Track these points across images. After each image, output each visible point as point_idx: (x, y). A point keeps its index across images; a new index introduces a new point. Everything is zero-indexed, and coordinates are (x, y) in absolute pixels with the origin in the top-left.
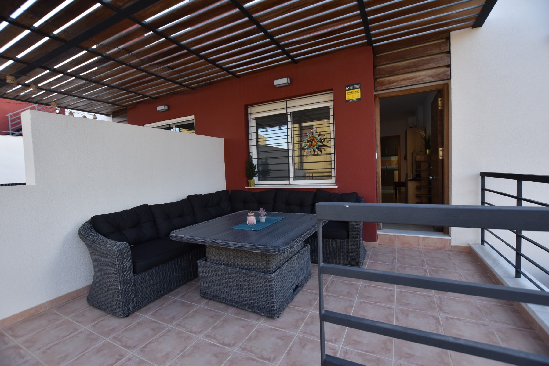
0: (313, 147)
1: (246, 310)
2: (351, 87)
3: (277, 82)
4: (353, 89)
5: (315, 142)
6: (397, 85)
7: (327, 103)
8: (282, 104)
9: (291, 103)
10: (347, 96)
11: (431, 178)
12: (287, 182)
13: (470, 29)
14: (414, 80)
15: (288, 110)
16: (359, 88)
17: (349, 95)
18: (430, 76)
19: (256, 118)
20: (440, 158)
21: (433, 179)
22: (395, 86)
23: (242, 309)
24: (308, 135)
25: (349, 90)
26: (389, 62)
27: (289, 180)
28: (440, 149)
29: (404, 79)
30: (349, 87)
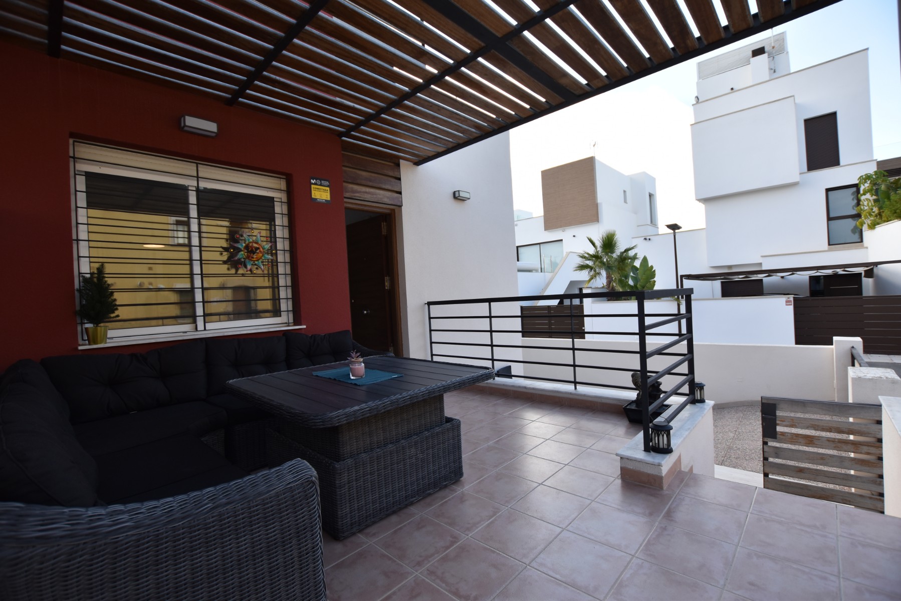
0: (257, 261)
1: (430, 494)
2: (318, 182)
3: (192, 122)
4: (321, 185)
5: (260, 251)
6: (360, 197)
7: (274, 192)
8: (189, 168)
9: (206, 171)
10: (313, 192)
11: (365, 312)
12: (187, 327)
13: (411, 164)
14: (375, 196)
15: (200, 183)
16: (328, 186)
17: (316, 192)
18: (388, 198)
19: (86, 172)
20: (386, 288)
21: (367, 313)
22: (358, 197)
23: (424, 498)
24: (247, 239)
25: (315, 184)
26: (351, 166)
27: (195, 322)
28: (386, 278)
29: (366, 192)
30: (315, 180)
